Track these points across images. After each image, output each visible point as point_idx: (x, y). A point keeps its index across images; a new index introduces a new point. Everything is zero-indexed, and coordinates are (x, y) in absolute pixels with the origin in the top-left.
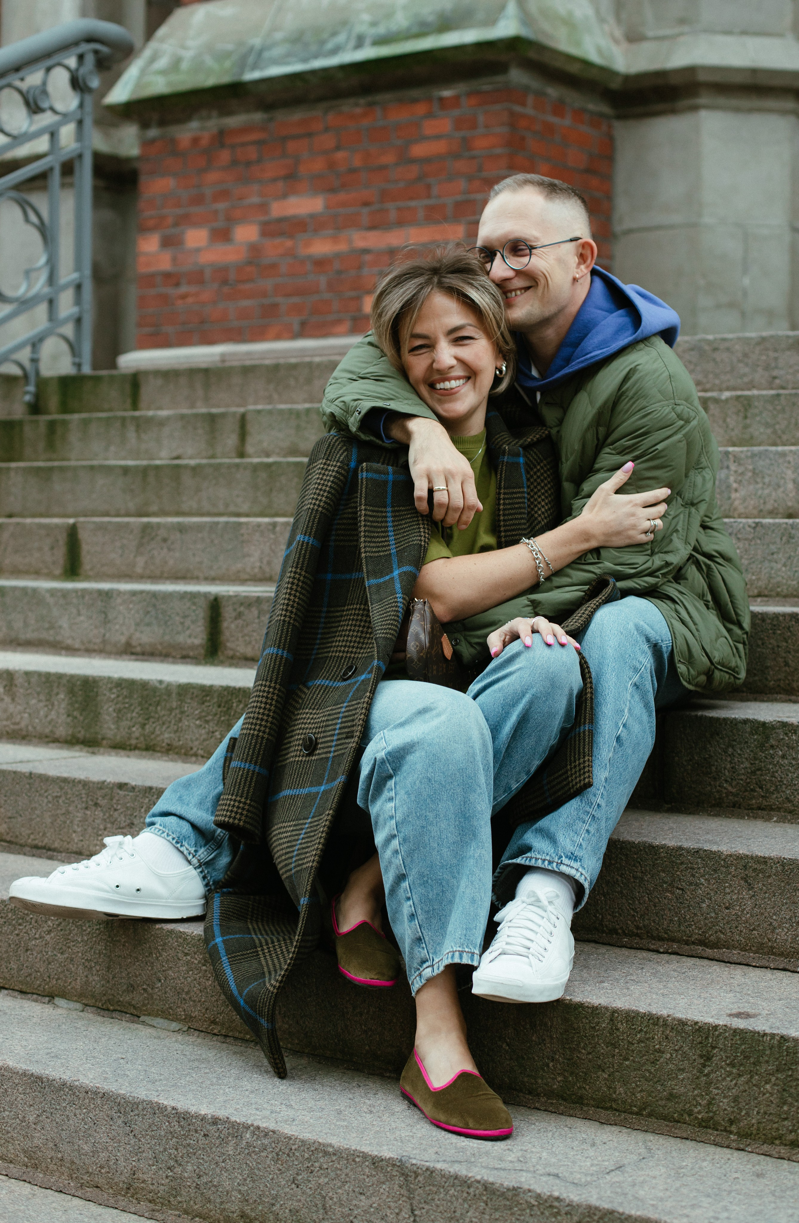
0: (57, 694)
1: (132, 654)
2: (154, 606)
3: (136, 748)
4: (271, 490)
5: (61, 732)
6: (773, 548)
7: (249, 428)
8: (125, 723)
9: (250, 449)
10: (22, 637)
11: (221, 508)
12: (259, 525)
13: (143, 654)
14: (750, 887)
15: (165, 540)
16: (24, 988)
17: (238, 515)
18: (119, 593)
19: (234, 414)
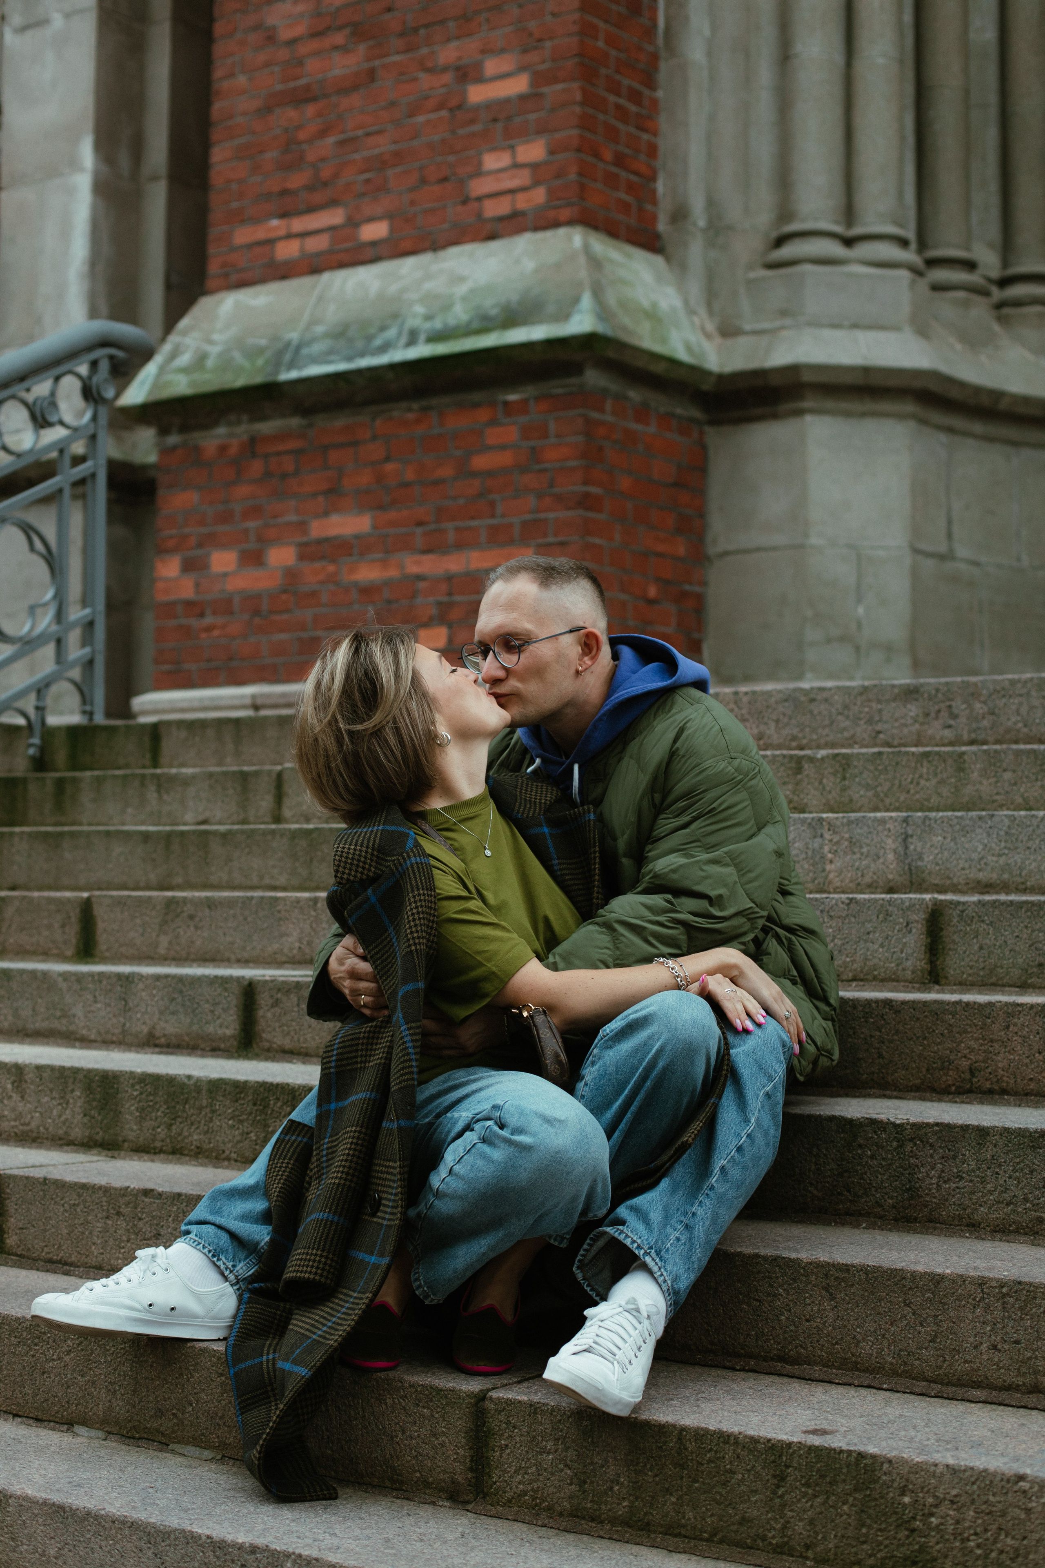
0: (73, 1091)
1: (156, 1046)
2: (181, 992)
3: (161, 1151)
4: (311, 860)
5: (77, 1133)
6: (869, 926)
7: (286, 788)
8: (148, 1124)
9: (287, 813)
10: (31, 1026)
11: (255, 880)
12: (298, 900)
13: (168, 1046)
14: (832, 1297)
15: (191, 917)
16: (40, 1415)
17: (274, 888)
18: (141, 977)
19: (270, 772)
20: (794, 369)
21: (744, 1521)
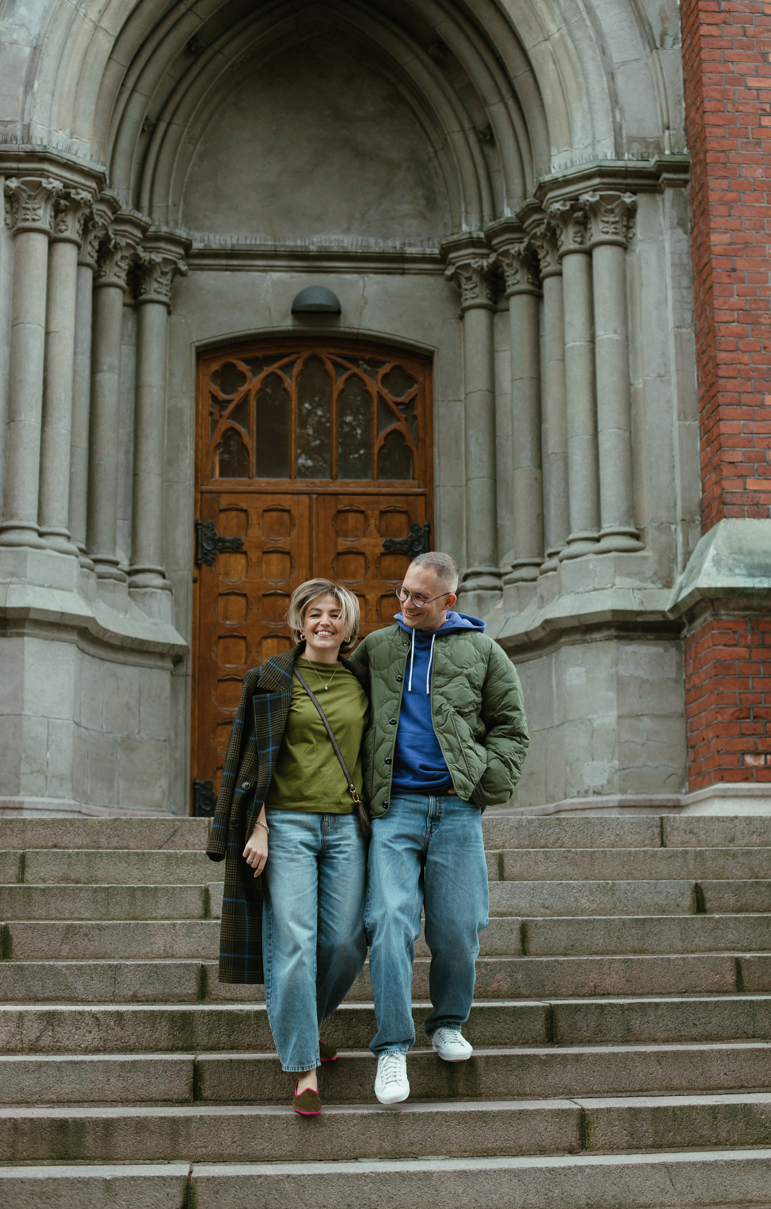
1: (138, 1001)
3: (223, 1049)
5: (163, 1044)
13: (147, 1001)
16: (336, 1158)
20: (27, 610)
21: (701, 1136)
